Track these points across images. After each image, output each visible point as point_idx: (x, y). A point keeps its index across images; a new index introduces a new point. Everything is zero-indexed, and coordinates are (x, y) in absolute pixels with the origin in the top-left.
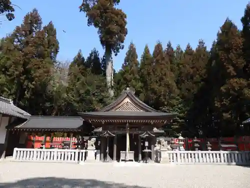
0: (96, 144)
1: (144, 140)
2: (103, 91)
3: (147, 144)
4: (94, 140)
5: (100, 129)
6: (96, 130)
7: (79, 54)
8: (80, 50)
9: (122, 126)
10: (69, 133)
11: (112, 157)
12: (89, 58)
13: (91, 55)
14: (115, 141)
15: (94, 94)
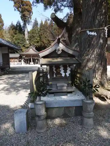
0: (24, 61)
1: (36, 59)
2: (24, 42)
3: (36, 60)
4: (23, 60)
5: (24, 57)
6: (23, 57)
7: (12, 23)
8: (12, 22)
9: (30, 56)
10: (16, 58)
11: (28, 64)
12: (17, 25)
13: (17, 23)
14: (29, 60)
15: (21, 44)
